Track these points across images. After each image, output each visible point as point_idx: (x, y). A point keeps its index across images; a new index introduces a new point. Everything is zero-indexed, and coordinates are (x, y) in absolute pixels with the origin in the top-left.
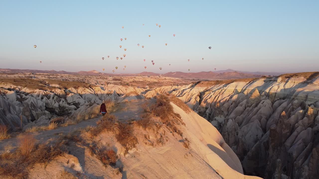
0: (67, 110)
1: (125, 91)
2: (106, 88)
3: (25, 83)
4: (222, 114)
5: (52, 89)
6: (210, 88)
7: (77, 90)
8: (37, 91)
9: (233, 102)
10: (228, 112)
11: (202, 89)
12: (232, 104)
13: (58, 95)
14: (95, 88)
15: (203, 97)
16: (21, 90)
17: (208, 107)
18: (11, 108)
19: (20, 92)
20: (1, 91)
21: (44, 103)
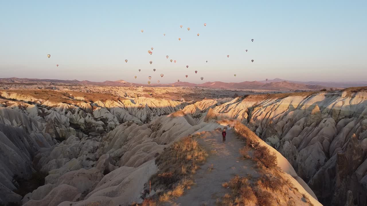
0: (93, 126)
1: (158, 105)
2: (137, 101)
3: (47, 95)
4: (276, 134)
5: (76, 103)
6: (259, 103)
7: (104, 103)
8: (61, 104)
9: (288, 121)
10: (283, 132)
11: (250, 105)
12: (287, 123)
13: (83, 109)
14: (125, 101)
15: (252, 114)
16: (43, 103)
17: (259, 126)
18: (33, 124)
19: (41, 106)
20: (21, 105)
21: (69, 118)
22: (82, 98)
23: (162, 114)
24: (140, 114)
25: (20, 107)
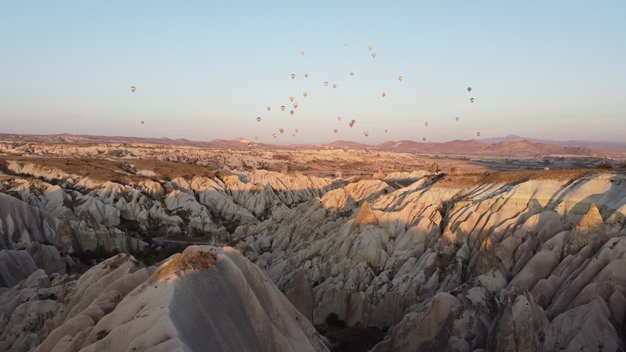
0: (163, 225)
1: (289, 185)
2: (252, 178)
3: (89, 167)
4: (498, 268)
5: (138, 181)
6: (467, 191)
7: (190, 182)
8: (108, 184)
9: (526, 236)
10: (515, 262)
11: (448, 194)
12: (524, 240)
13: (148, 193)
14: (229, 177)
15: (450, 216)
16: (78, 182)
17: (463, 243)
18: (45, 222)
19: (74, 186)
20: (36, 185)
21: (119, 211)
22: (151, 173)
23: (295, 202)
24: (254, 201)
25: (32, 189)
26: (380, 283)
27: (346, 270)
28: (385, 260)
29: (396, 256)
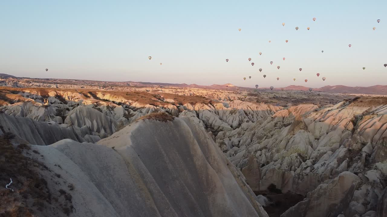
1: (255, 110)
2: (232, 105)
3: (138, 96)
5: (164, 105)
6: (374, 109)
7: (194, 106)
8: (148, 106)
11: (359, 111)
13: (169, 111)
14: (217, 104)
15: (359, 124)
16: (132, 104)
17: (367, 143)
19: (130, 107)
20: (110, 105)
22: (172, 101)
24: (232, 119)
25: (108, 107)
26: (305, 166)
27: (284, 157)
28: (310, 152)
29: (319, 150)
